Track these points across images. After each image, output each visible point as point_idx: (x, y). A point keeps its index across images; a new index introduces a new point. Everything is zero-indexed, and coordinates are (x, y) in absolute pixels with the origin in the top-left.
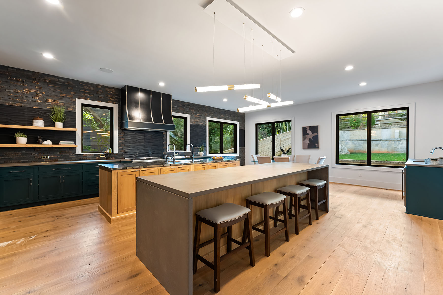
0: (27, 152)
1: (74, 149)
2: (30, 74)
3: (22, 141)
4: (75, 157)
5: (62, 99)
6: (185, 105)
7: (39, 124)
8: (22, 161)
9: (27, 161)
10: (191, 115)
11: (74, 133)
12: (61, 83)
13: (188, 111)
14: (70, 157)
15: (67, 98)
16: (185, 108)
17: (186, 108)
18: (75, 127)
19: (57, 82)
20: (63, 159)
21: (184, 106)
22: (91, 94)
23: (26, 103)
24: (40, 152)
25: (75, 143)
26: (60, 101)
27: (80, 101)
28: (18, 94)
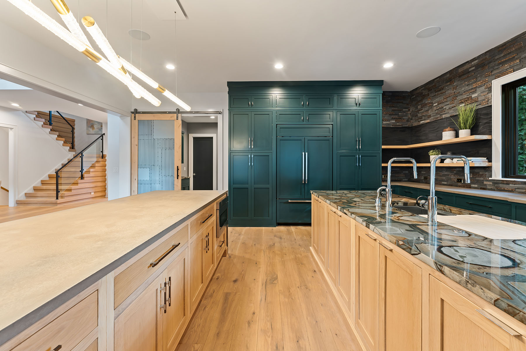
0: (446, 173)
1: (488, 169)
2: (448, 75)
4: (491, 183)
5: (474, 92)
8: (443, 183)
9: (446, 183)
11: (489, 142)
12: (474, 68)
14: (485, 183)
15: (481, 86)
18: (490, 133)
19: (470, 68)
20: (476, 186)
22: (517, 59)
23: (446, 114)
24: (456, 174)
25: (490, 160)
26: (473, 96)
27: (497, 85)
28: (440, 106)
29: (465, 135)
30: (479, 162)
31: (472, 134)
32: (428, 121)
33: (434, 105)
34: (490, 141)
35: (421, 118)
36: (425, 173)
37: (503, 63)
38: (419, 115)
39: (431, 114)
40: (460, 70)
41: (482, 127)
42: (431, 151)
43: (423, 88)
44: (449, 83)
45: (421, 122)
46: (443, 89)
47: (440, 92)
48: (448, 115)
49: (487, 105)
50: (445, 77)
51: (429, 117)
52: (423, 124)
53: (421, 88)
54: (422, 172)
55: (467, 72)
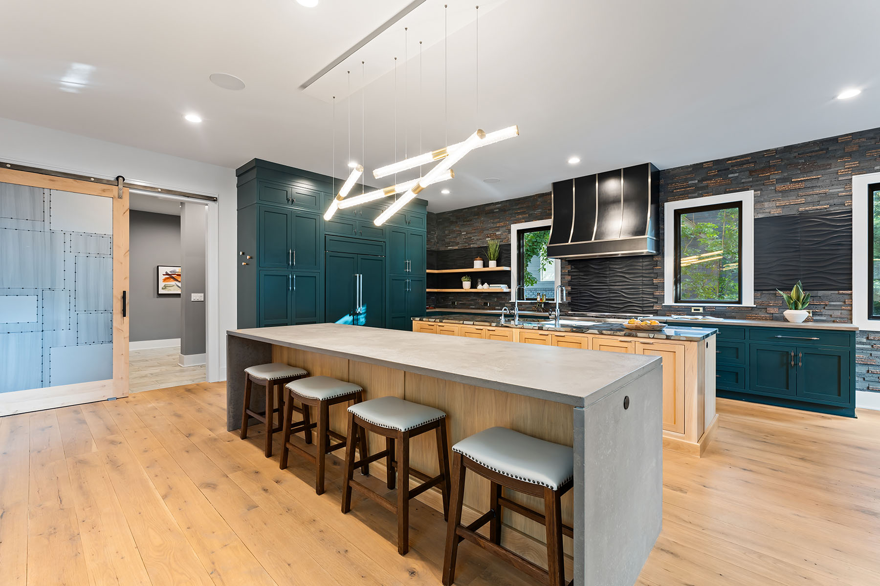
0: (474, 298)
1: (509, 294)
2: (476, 209)
3: (467, 285)
4: (510, 305)
5: (498, 230)
6: (732, 166)
7: (478, 265)
8: (471, 307)
9: (474, 307)
10: (761, 190)
11: (508, 273)
12: (498, 210)
13: (743, 181)
14: (506, 305)
15: (503, 227)
16: (730, 176)
17: (737, 175)
18: (510, 266)
19: (495, 209)
20: (499, 308)
21: (729, 169)
22: (526, 214)
23: (474, 244)
24: (482, 298)
25: (510, 287)
26: (497, 233)
27: (515, 228)
28: (469, 235)
29: (493, 265)
30: (503, 288)
31: (497, 266)
32: (457, 248)
33: (463, 233)
34: (510, 271)
35: (448, 244)
36: (452, 298)
37: (519, 214)
38: (447, 240)
39: (459, 241)
40: (487, 208)
41: (503, 260)
42: (464, 277)
43: (451, 214)
44: (477, 217)
45: (449, 248)
46: (471, 220)
47: (468, 223)
48: (475, 246)
49: (507, 243)
50: (473, 210)
51: (458, 244)
52: (450, 250)
53: (449, 213)
54: (450, 298)
55: (492, 212)
